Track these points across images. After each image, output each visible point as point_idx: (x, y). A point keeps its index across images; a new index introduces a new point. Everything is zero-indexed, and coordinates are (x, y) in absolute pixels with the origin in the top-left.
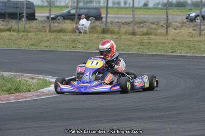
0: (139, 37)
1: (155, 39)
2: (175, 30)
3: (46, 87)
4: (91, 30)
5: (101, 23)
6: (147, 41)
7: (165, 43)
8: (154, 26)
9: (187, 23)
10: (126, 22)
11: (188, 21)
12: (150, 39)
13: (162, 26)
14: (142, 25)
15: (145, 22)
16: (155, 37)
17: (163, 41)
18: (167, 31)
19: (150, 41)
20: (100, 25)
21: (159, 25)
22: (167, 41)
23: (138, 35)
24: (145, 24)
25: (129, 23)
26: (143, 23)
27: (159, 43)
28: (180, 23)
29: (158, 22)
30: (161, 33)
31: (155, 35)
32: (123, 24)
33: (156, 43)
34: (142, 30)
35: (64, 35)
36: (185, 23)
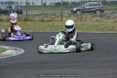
0: (46, 23)
1: (56, 24)
2: (66, 18)
3: (4, 51)
4: (18, 20)
5: (22, 15)
6: (52, 25)
7: (63, 26)
8: (53, 16)
9: (72, 14)
10: (36, 15)
11: (72, 13)
12: (53, 24)
13: (58, 16)
14: (46, 16)
15: (47, 14)
16: (56, 23)
17: (61, 25)
18: (62, 19)
19: (53, 25)
20: (22, 16)
21: (56, 16)
22: (63, 25)
23: (45, 21)
24: (48, 15)
25: (38, 15)
26: (46, 15)
27: (59, 26)
28: (67, 14)
29: (55, 14)
30: (58, 20)
31: (56, 21)
32: (35, 15)
33: (57, 26)
34: (47, 19)
35: (3, 23)
36: (71, 14)
